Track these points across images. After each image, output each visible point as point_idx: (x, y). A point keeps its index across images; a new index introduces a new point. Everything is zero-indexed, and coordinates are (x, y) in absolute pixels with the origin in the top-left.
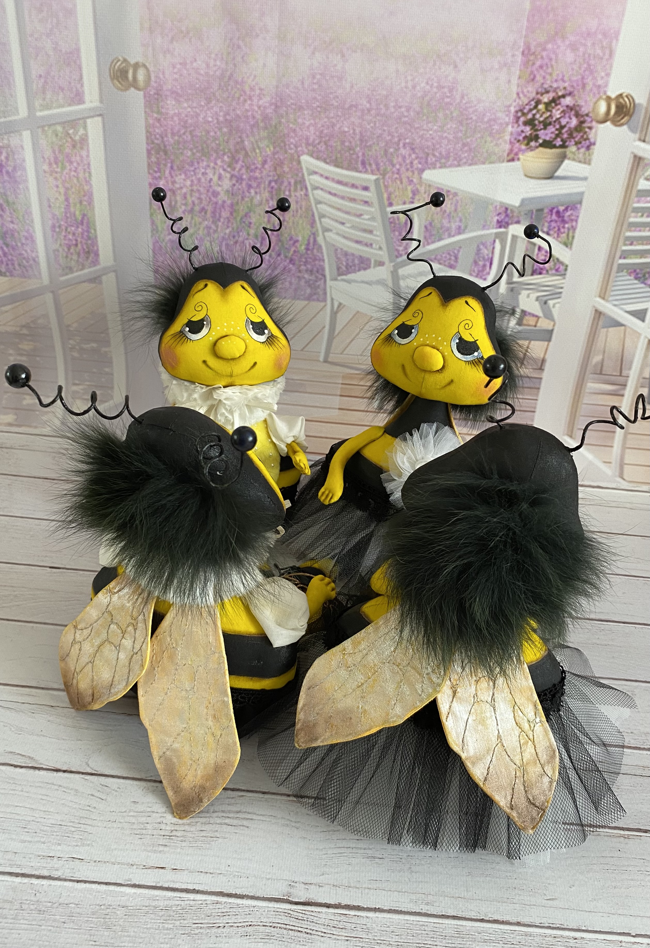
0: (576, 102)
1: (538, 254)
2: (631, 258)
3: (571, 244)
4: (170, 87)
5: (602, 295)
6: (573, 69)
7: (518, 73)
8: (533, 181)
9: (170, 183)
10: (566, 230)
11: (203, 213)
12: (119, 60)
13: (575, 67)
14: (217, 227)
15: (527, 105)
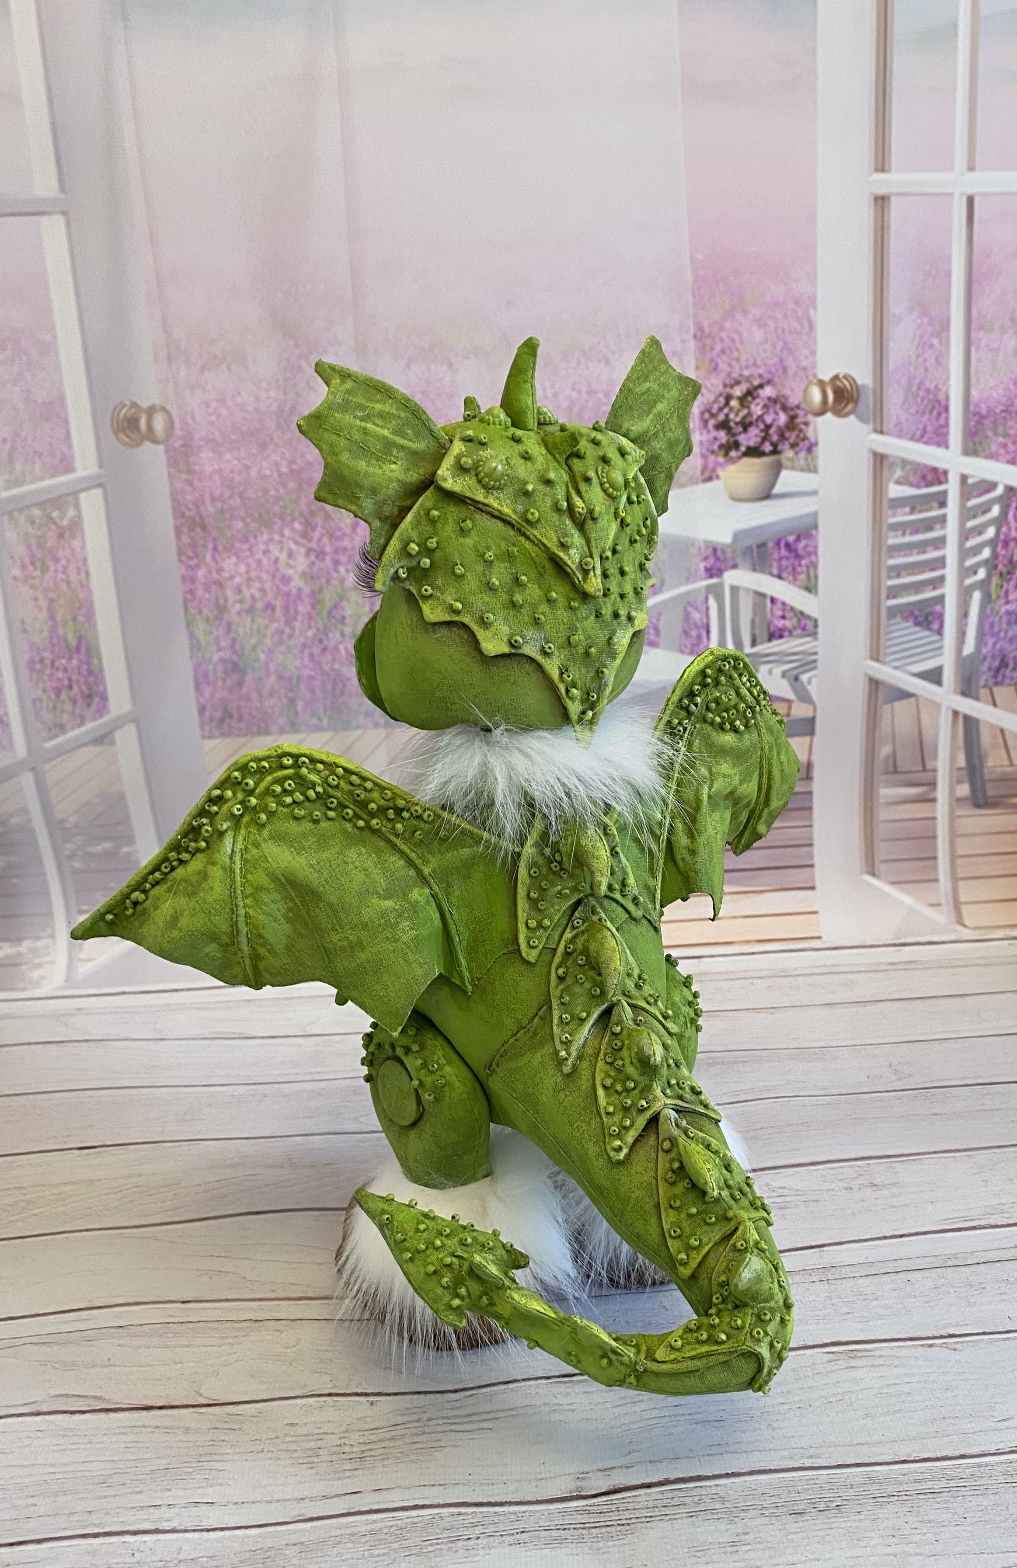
0: (780, 392)
1: (772, 609)
2: (902, 596)
3: (816, 587)
5: (875, 656)
6: (765, 351)
7: (693, 363)
8: (744, 506)
9: (214, 572)
10: (804, 569)
11: (269, 612)
12: (125, 406)
13: (768, 347)
14: (293, 629)
15: (714, 402)
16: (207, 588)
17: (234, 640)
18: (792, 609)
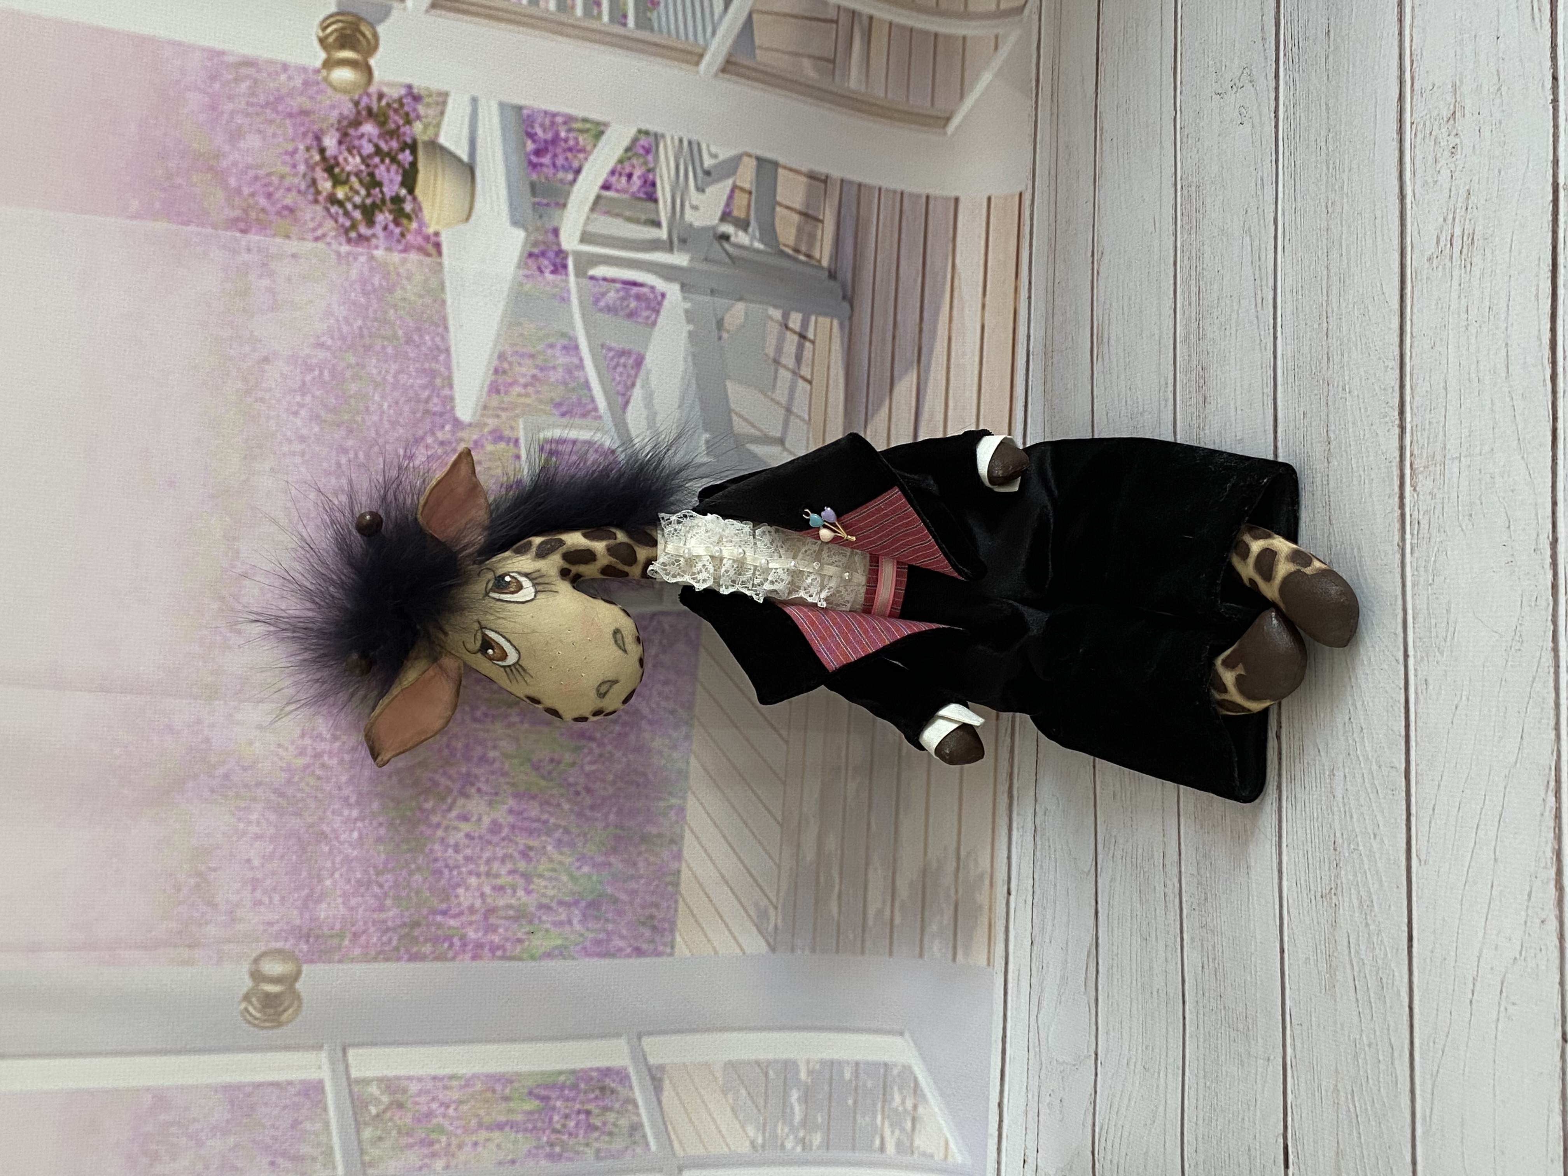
0: (332, 125)
1: (617, 191)
3: (598, 124)
4: (295, 912)
5: (696, 59)
6: (274, 135)
7: (279, 240)
8: (478, 204)
9: (474, 918)
10: (571, 135)
11: (532, 854)
12: (246, 1010)
13: (271, 130)
14: (559, 826)
15: (336, 221)
16: (491, 929)
17: (561, 903)
18: (621, 161)
